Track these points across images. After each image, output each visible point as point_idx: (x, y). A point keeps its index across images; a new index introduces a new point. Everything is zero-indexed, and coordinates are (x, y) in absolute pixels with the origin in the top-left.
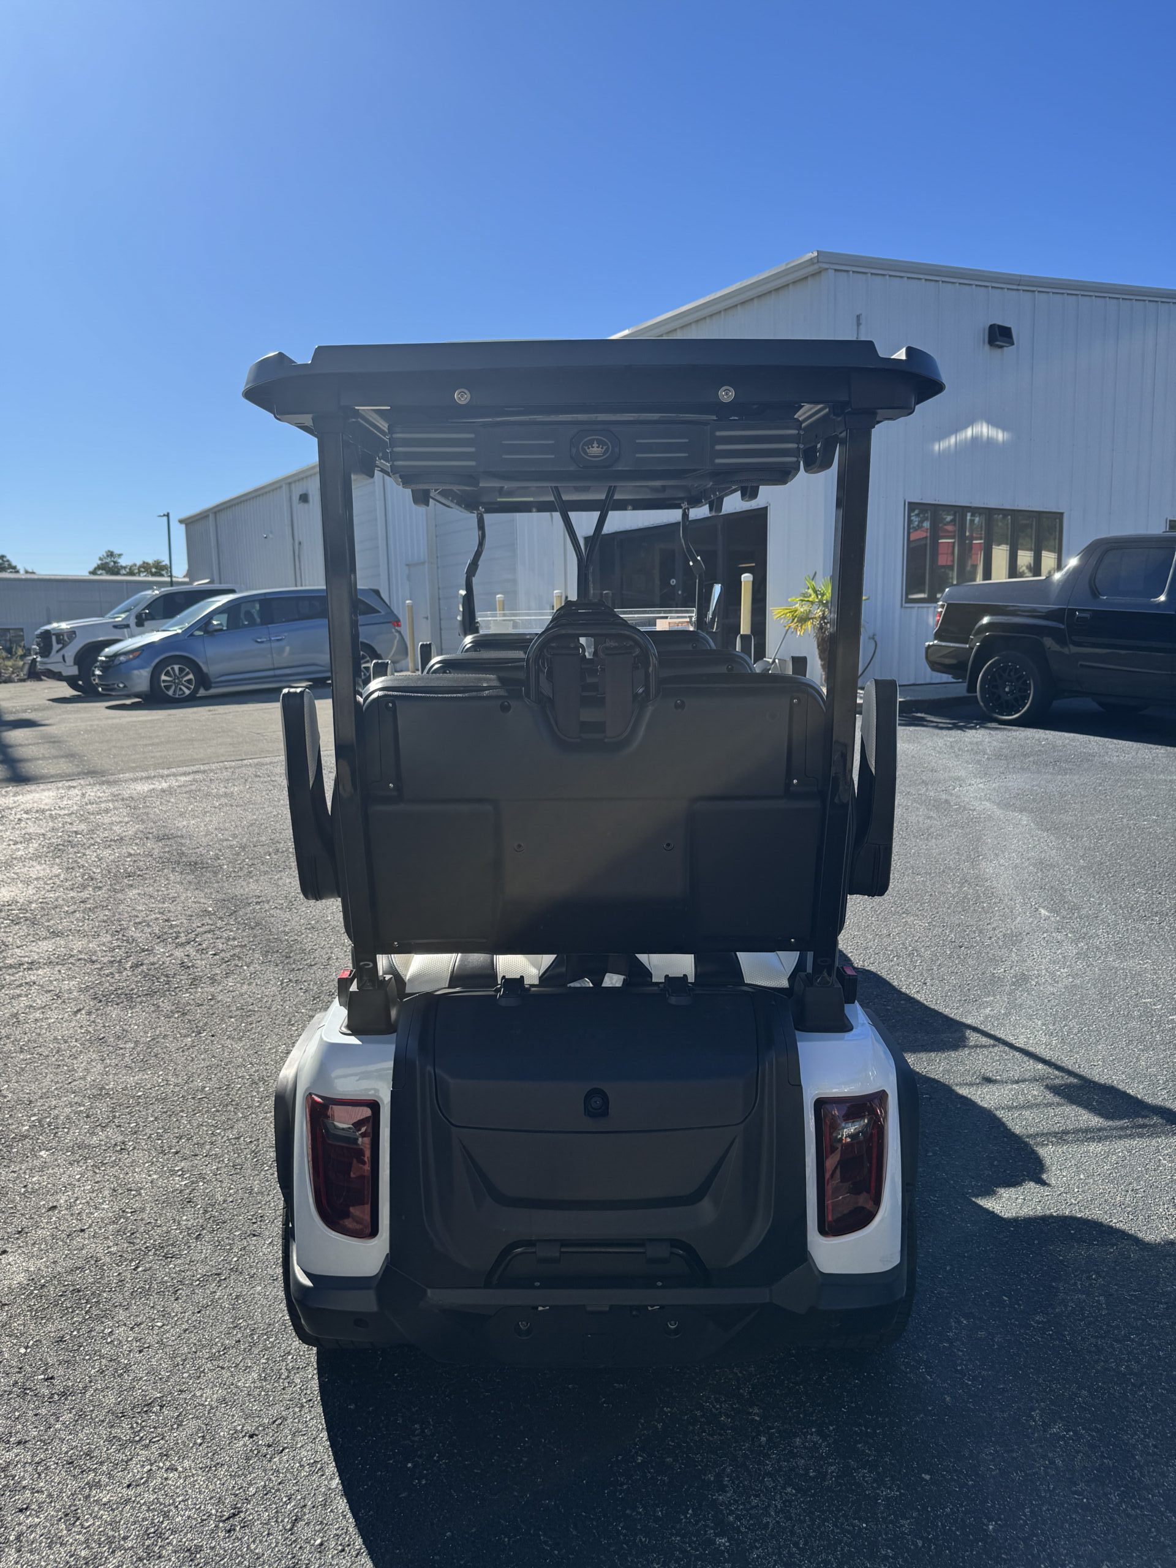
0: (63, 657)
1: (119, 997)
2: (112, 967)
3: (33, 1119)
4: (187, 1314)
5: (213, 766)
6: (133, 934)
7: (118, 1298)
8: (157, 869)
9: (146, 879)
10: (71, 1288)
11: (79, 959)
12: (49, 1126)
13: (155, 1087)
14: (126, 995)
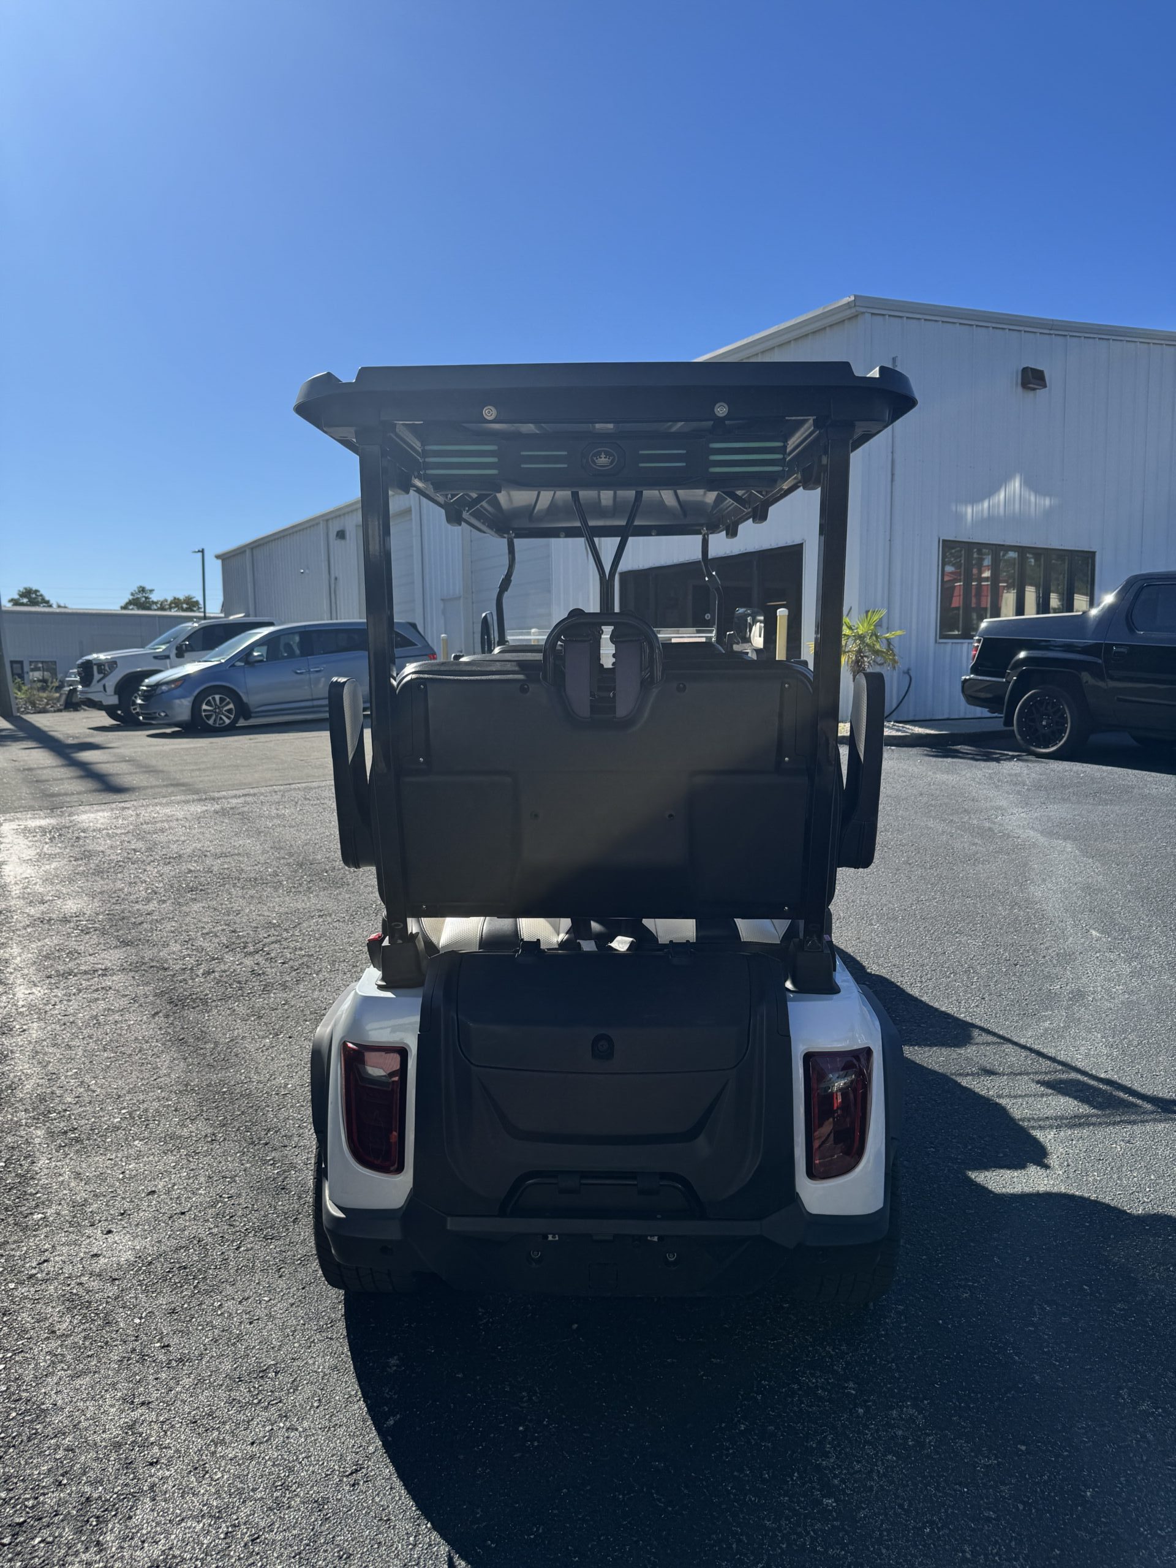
0: (104, 686)
1: (194, 1002)
2: (184, 974)
3: (123, 1111)
4: (292, 1290)
5: (263, 790)
6: (201, 944)
7: (223, 1275)
8: (218, 884)
9: (208, 894)
10: (177, 1266)
11: (152, 967)
12: (140, 1118)
13: (238, 1084)
14: (201, 999)
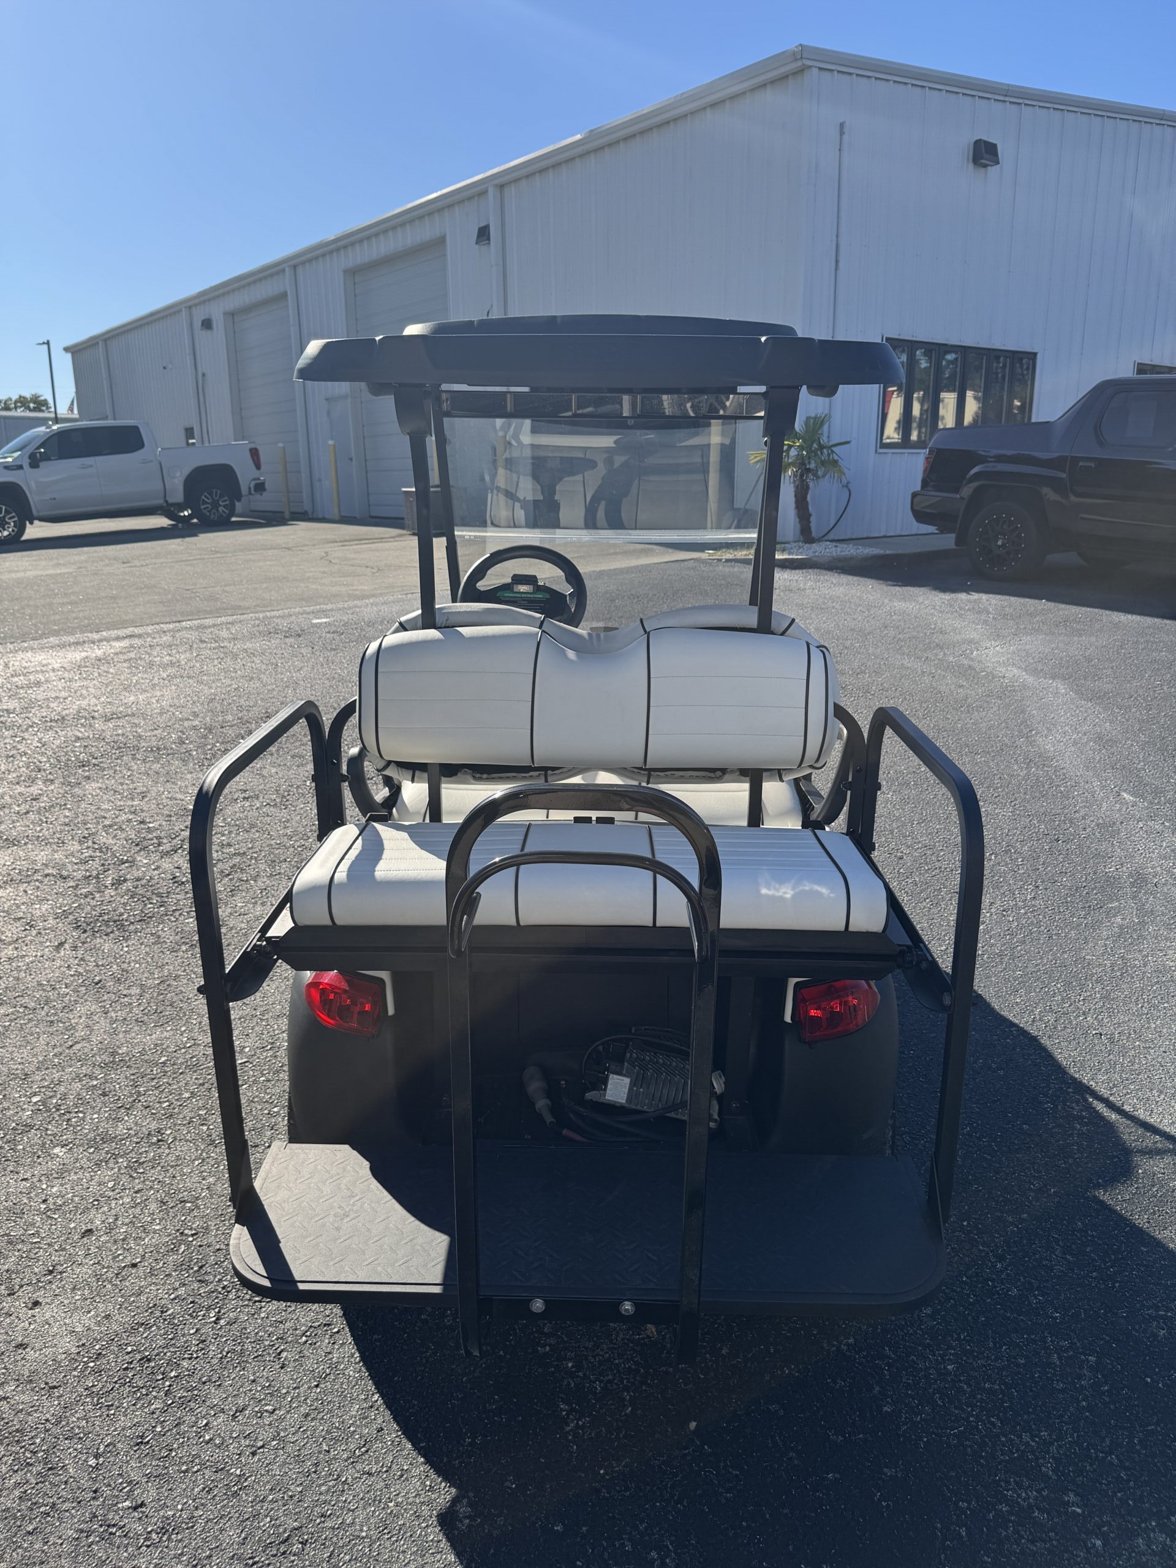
1: (108, 926)
2: (89, 884)
3: (35, 1099)
4: (302, 1390)
6: (104, 840)
8: (114, 756)
9: (104, 769)
10: (138, 1357)
11: (47, 875)
12: (58, 1110)
13: (180, 1049)
14: (115, 921)
